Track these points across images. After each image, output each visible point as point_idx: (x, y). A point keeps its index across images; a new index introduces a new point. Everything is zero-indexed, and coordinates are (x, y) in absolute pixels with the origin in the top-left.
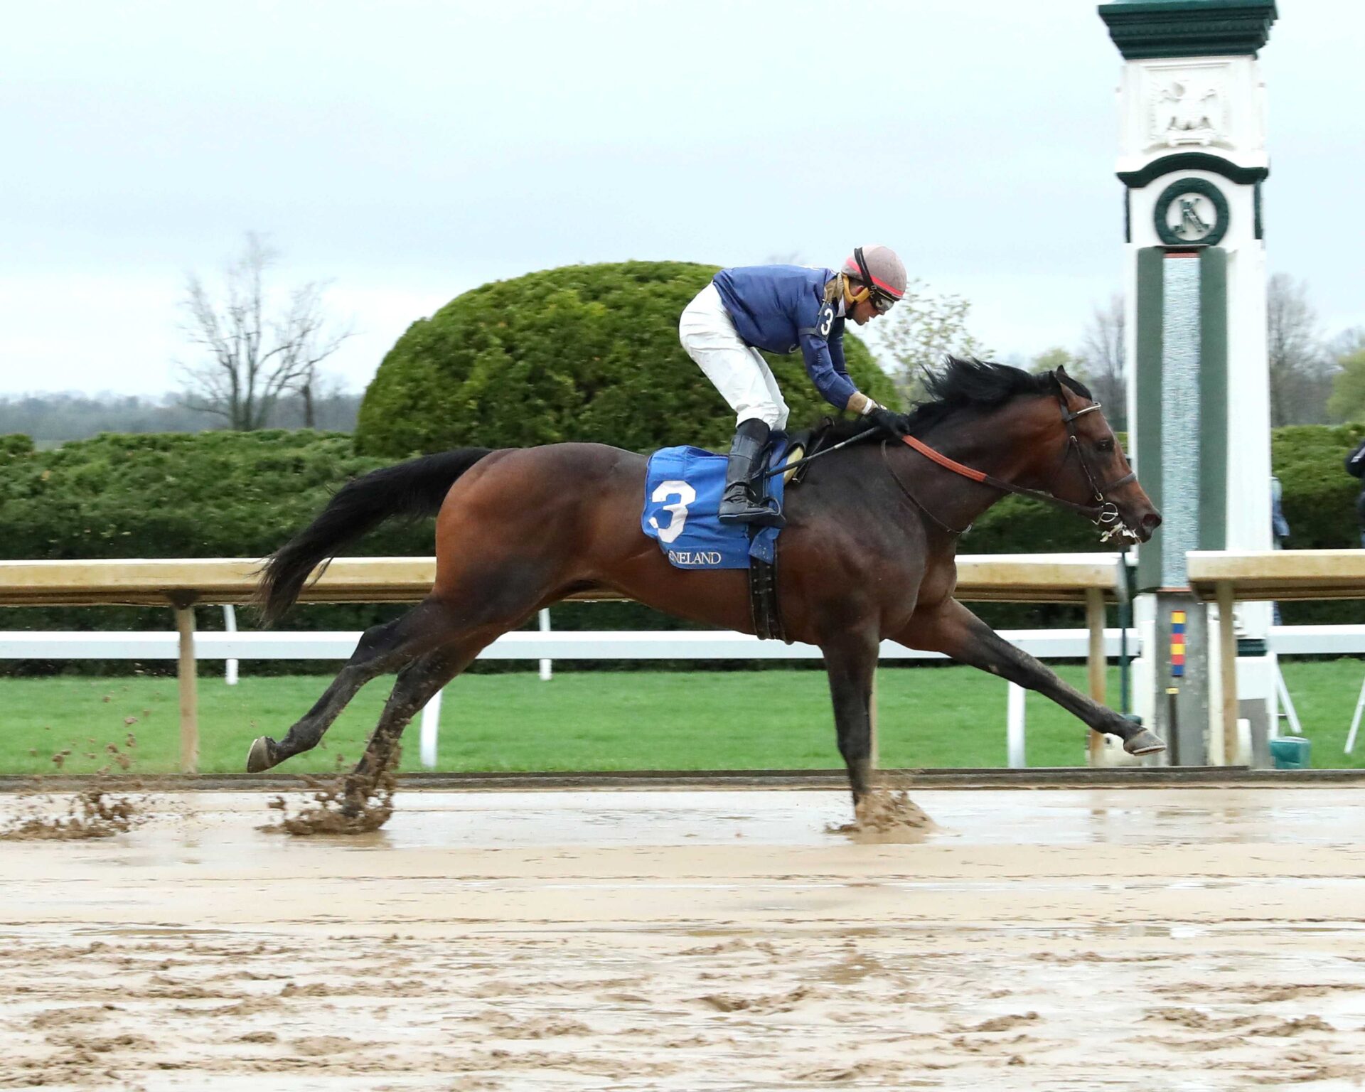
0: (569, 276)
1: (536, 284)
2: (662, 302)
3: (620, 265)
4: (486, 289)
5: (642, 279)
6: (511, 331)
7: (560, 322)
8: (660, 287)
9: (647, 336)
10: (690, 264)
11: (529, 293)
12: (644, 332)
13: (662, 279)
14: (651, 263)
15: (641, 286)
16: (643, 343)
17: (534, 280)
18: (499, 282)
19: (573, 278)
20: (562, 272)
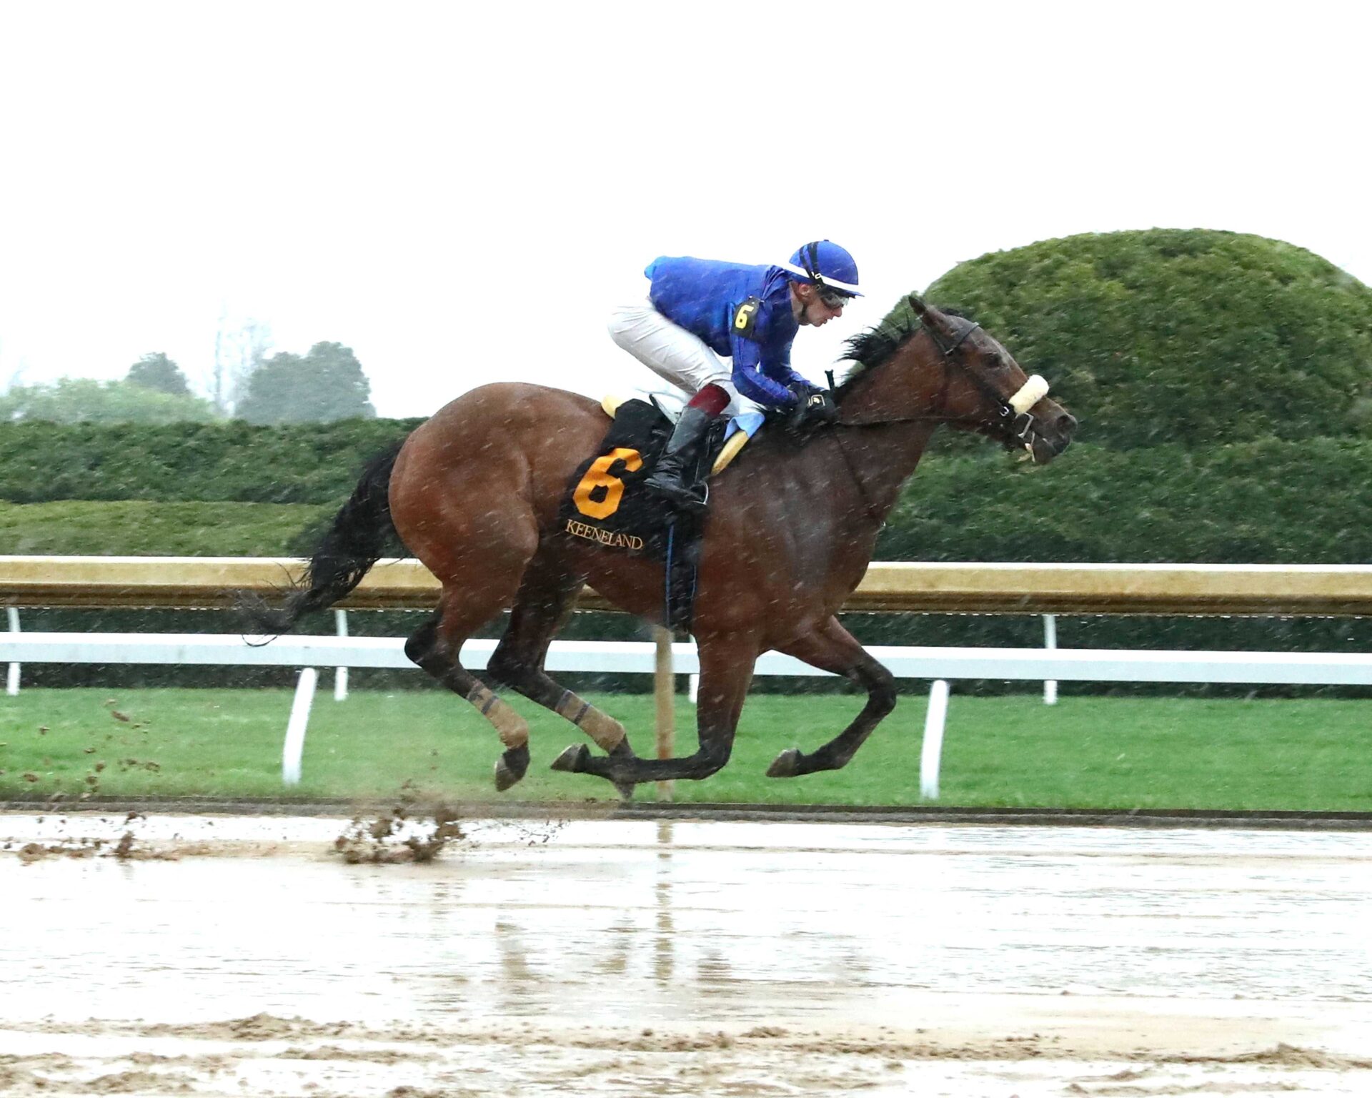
0: (1082, 246)
1: (1043, 256)
2: (1189, 282)
3: (1141, 233)
4: (987, 259)
5: (1168, 253)
6: (1016, 312)
7: (1074, 305)
8: (1192, 264)
9: (1171, 324)
10: (1224, 232)
11: (1035, 267)
12: (1168, 320)
13: (1191, 252)
14: (1178, 231)
15: (1166, 261)
16: (1167, 332)
17: (1042, 250)
18: (1001, 252)
19: (1087, 250)
20: (1074, 241)
